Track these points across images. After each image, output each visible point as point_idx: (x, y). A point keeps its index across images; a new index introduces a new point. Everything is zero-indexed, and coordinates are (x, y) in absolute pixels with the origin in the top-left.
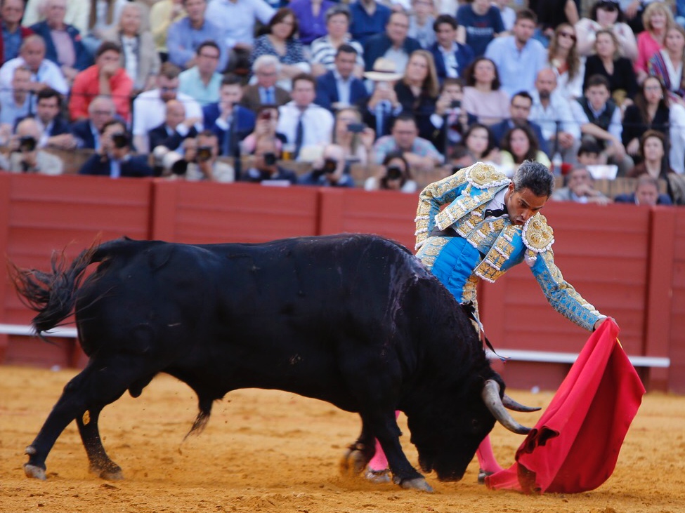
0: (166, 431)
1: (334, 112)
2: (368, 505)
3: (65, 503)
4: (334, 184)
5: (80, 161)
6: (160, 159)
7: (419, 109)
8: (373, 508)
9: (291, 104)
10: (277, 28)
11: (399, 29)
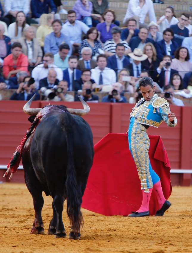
0: (48, 208)
1: (116, 71)
2: (135, 238)
3: (6, 240)
4: (117, 101)
5: (9, 95)
6: (43, 93)
7: (152, 68)
8: (137, 239)
9: (97, 68)
10: (91, 36)
11: (144, 35)
